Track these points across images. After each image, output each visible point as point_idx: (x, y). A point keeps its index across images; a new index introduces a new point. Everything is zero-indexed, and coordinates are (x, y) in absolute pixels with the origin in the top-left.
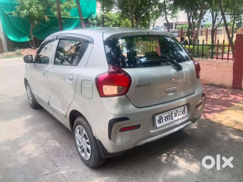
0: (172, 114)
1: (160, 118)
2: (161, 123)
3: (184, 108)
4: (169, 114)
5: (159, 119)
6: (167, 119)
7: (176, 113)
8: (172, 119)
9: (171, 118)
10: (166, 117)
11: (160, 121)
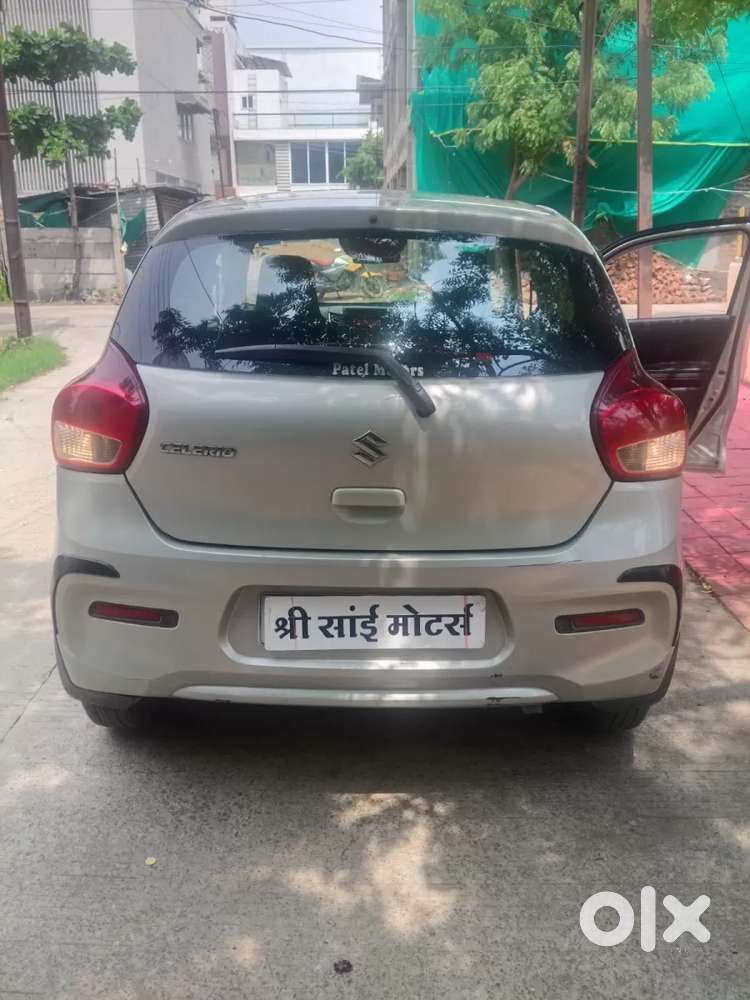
0: (373, 616)
1: (291, 612)
2: (293, 636)
3: (463, 606)
4: (352, 608)
5: (287, 617)
6: (340, 628)
7: (405, 618)
8: (368, 638)
9: (368, 632)
10: (330, 620)
11: (288, 627)
